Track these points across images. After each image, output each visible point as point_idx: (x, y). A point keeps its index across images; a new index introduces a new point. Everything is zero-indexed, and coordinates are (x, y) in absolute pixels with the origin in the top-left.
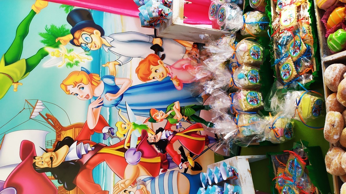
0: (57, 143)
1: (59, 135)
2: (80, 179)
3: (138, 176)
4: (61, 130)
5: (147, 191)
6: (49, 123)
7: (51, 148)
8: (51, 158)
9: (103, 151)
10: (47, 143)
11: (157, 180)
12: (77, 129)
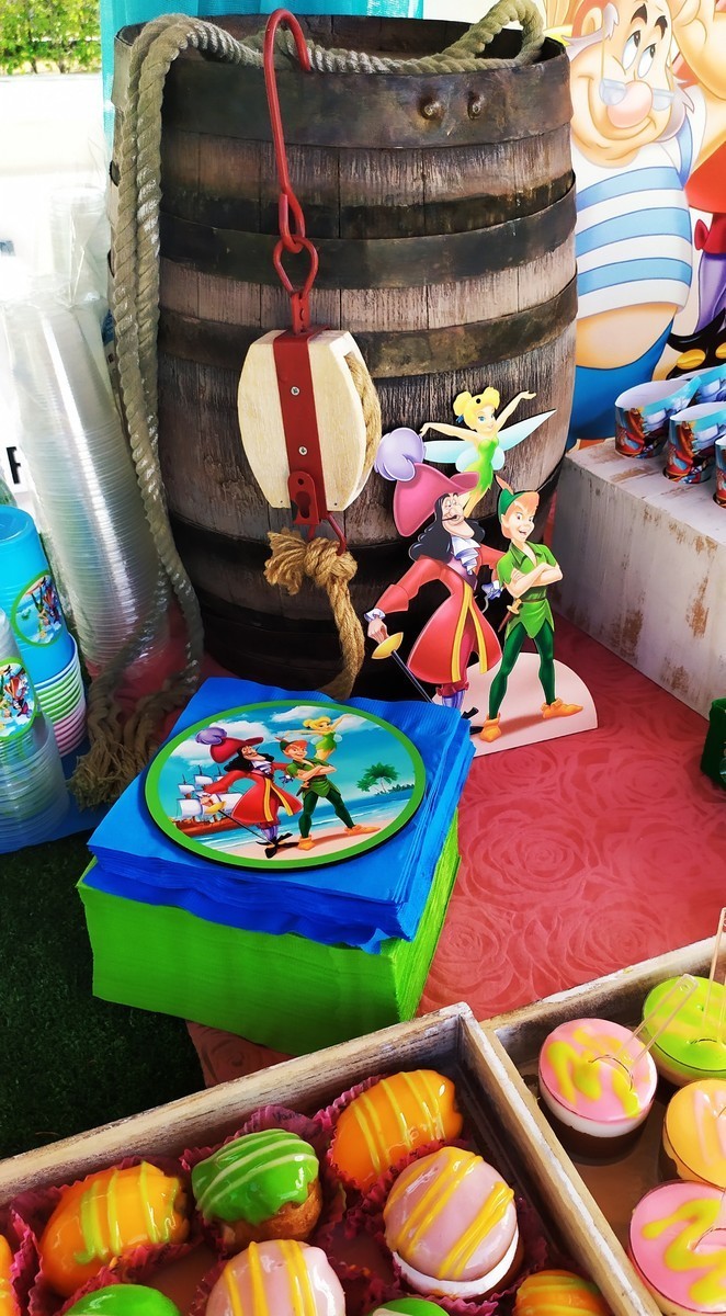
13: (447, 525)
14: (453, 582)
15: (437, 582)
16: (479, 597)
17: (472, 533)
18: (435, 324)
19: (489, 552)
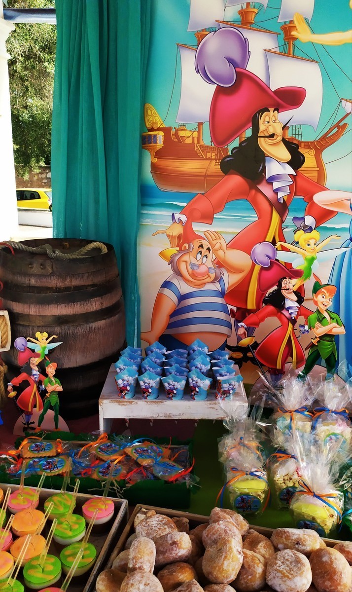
0: (296, 142)
1: (308, 145)
2: (236, 180)
3: (229, 271)
4: (316, 149)
5: (205, 284)
6: (331, 130)
7: (289, 134)
8: (272, 136)
9: (276, 217)
10: (298, 128)
11: (219, 300)
12: (315, 174)
13: (31, 366)
14: (31, 382)
15: (27, 380)
16: (38, 388)
17: (38, 369)
18: (32, 313)
19: (42, 377)
